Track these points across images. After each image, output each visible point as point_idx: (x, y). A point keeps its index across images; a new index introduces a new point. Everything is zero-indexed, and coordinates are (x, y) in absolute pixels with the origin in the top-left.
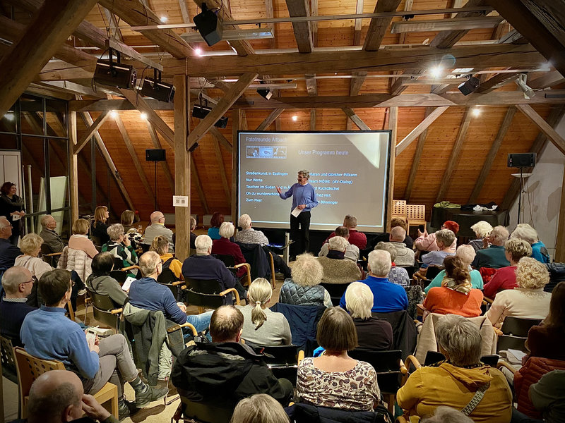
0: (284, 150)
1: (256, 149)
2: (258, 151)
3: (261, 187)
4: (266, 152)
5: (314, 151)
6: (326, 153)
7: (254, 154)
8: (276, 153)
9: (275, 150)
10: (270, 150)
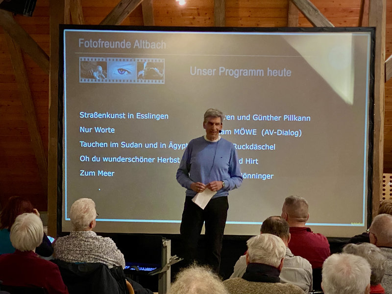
0: (160, 66)
1: (100, 64)
2: (105, 68)
3: (112, 145)
4: (122, 71)
5: (222, 70)
6: (246, 73)
7: (95, 74)
8: (142, 72)
9: (140, 67)
10: (130, 66)
